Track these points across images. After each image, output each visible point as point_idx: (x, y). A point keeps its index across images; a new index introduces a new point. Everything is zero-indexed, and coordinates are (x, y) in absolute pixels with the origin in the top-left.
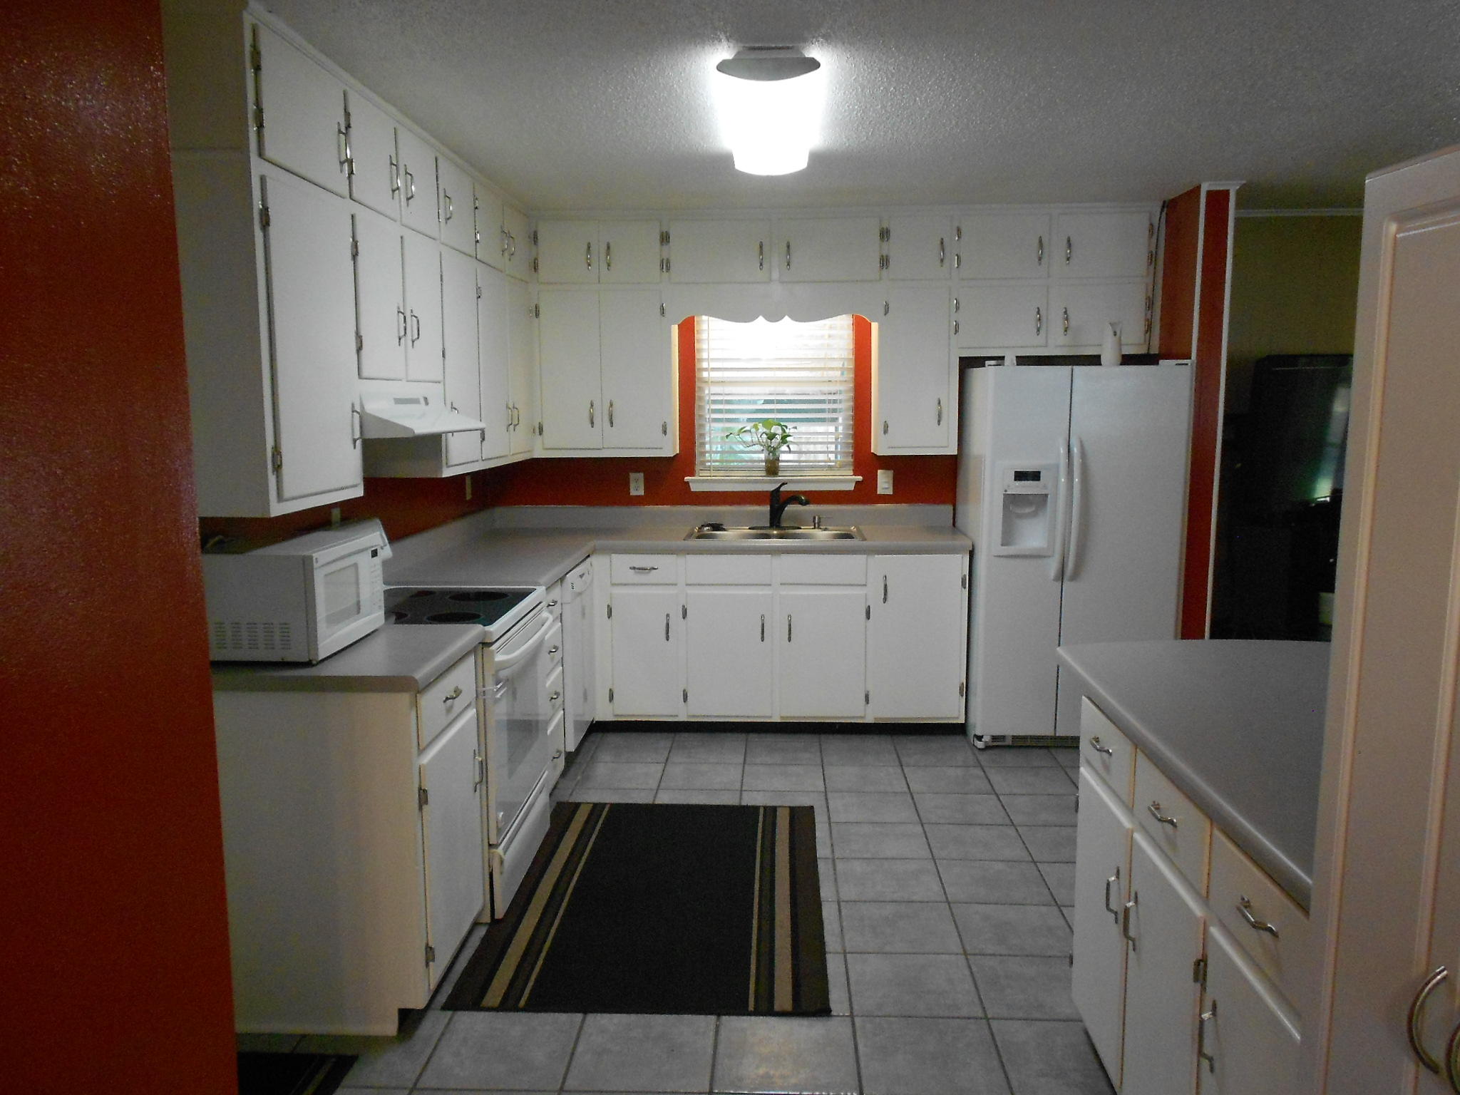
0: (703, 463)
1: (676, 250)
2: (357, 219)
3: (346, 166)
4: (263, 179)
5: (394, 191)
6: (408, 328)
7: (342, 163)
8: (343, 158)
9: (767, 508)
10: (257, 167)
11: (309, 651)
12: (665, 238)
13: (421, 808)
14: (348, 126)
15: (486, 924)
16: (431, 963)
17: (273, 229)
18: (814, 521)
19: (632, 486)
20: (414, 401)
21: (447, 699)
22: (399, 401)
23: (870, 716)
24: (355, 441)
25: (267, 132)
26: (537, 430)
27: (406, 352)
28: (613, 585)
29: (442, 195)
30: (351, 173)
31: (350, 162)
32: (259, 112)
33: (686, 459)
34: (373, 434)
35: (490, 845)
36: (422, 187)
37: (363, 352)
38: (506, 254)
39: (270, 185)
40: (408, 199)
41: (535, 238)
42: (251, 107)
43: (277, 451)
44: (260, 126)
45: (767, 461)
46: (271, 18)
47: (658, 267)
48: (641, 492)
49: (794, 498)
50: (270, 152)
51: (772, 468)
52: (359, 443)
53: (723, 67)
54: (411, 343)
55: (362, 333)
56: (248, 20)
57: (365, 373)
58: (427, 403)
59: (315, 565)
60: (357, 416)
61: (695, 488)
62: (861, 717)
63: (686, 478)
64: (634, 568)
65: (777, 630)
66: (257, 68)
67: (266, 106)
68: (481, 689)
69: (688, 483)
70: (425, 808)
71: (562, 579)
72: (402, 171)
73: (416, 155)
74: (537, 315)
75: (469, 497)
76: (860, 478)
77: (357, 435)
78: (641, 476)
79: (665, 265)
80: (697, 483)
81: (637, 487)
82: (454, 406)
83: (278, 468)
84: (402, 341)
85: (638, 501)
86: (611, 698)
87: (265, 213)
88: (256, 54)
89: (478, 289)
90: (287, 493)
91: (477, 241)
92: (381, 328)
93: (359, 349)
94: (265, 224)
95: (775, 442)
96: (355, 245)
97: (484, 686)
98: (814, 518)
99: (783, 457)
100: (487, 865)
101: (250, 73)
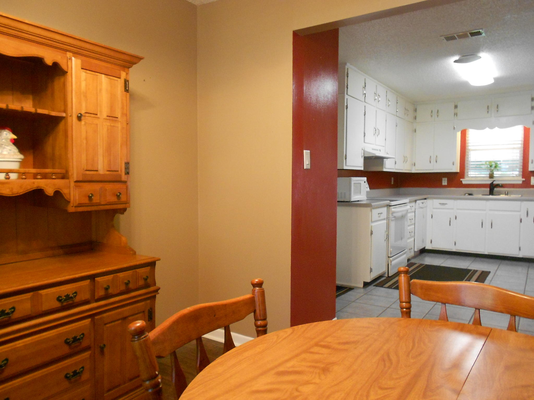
0: (468, 175)
1: (459, 110)
2: (366, 107)
3: (364, 95)
4: (347, 99)
5: (375, 100)
6: (376, 131)
7: (363, 94)
8: (364, 93)
9: (489, 189)
10: (346, 97)
11: (349, 199)
12: (456, 107)
13: (371, 235)
14: (365, 86)
15: (386, 277)
16: (371, 272)
17: (348, 109)
18: (505, 193)
19: (443, 182)
20: (378, 150)
21: (379, 214)
22: (373, 149)
23: (521, 255)
24: (362, 156)
25: (348, 89)
26: (414, 164)
27: (376, 138)
28: (434, 208)
29: (387, 100)
30: (365, 96)
31: (365, 94)
32: (347, 85)
33: (462, 173)
34: (367, 155)
35: (388, 257)
36: (382, 99)
37: (365, 137)
38: (406, 115)
39: (348, 100)
40: (378, 102)
41: (416, 110)
42: (346, 85)
43: (346, 155)
44: (347, 88)
45: (490, 174)
46: (351, 66)
47: (454, 115)
48: (446, 184)
49: (498, 186)
50: (349, 94)
51: (491, 176)
52: (363, 157)
53: (456, 61)
54: (377, 136)
55: (365, 132)
56: (346, 67)
57: (366, 141)
58: (380, 151)
59: (352, 180)
60: (363, 151)
61: (464, 182)
62: (518, 255)
63: (461, 180)
64: (440, 204)
65: (487, 225)
66: (348, 77)
67: (349, 84)
68: (388, 217)
69: (462, 181)
70: (372, 235)
71: (416, 201)
72: (377, 95)
73: (382, 91)
74: (415, 132)
75: (392, 183)
76: (524, 179)
77: (363, 155)
78: (446, 179)
79: (456, 114)
80: (464, 181)
81: (445, 182)
82: (388, 153)
83: (346, 159)
84: (375, 135)
85: (445, 186)
86: (431, 242)
87: (347, 106)
88: (348, 74)
89: (396, 124)
90: (347, 164)
91: (397, 111)
92: (370, 132)
93: (364, 136)
94: (347, 108)
95: (492, 168)
96: (365, 113)
97: (389, 216)
98: (506, 192)
99: (495, 173)
100: (387, 261)
101: (346, 78)
